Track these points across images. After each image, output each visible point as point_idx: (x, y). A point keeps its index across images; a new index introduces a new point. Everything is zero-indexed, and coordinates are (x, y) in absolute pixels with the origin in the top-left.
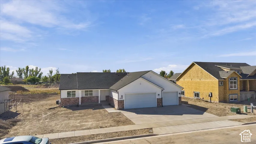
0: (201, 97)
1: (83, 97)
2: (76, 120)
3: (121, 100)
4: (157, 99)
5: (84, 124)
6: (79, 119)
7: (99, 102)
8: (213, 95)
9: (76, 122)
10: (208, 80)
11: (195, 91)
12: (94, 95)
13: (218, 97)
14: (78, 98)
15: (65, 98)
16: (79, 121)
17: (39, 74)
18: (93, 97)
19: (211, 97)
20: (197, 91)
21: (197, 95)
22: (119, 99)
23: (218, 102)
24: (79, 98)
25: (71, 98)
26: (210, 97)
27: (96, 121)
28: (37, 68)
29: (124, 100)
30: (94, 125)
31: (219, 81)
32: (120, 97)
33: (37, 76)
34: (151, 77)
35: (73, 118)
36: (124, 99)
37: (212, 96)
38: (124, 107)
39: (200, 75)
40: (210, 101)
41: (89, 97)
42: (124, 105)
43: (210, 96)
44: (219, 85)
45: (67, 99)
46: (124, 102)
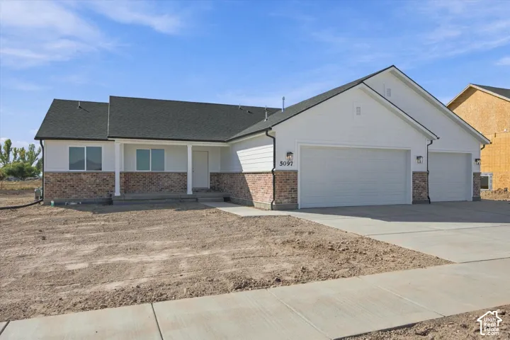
1: (132, 173)
2: (79, 243)
3: (286, 172)
4: (414, 173)
5: (119, 263)
6: (95, 240)
7: (190, 192)
9: (69, 253)
12: (170, 166)
14: (112, 175)
15: (60, 173)
16: (89, 248)
17: (37, 162)
18: (168, 175)
22: (279, 167)
24: (114, 173)
25: (84, 173)
27: (194, 247)
29: (296, 172)
30: (184, 265)
32: (282, 157)
33: (34, 165)
35: (68, 236)
36: (296, 166)
38: (295, 200)
41: (152, 173)
42: (296, 191)
45: (69, 177)
46: (295, 180)
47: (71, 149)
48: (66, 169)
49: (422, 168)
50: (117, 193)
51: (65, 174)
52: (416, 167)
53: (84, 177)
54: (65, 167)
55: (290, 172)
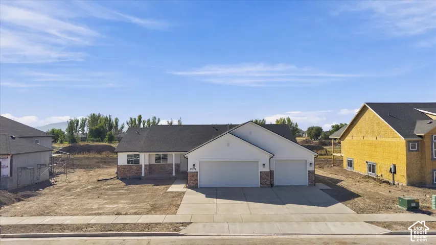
0: (378, 173)
1: (153, 165)
3: (193, 172)
4: (261, 172)
7: (174, 174)
8: (397, 171)
10: (390, 139)
11: (368, 161)
13: (405, 174)
15: (123, 165)
18: (169, 165)
19: (395, 175)
20: (372, 161)
21: (372, 168)
22: (189, 170)
23: (405, 185)
24: (143, 165)
25: (133, 165)
26: (392, 174)
28: (155, 118)
29: (197, 172)
31: (408, 142)
32: (191, 166)
34: (250, 133)
36: (197, 170)
37: (395, 173)
38: (197, 184)
39: (376, 128)
40: (391, 182)
41: (162, 164)
42: (197, 180)
43: (393, 171)
44: (408, 150)
45: (127, 167)
46: (197, 176)
47: (128, 156)
48: (126, 164)
49: (267, 169)
50: (143, 175)
51: (125, 166)
52: (261, 169)
53: (132, 167)
54: (125, 163)
55: (194, 172)
